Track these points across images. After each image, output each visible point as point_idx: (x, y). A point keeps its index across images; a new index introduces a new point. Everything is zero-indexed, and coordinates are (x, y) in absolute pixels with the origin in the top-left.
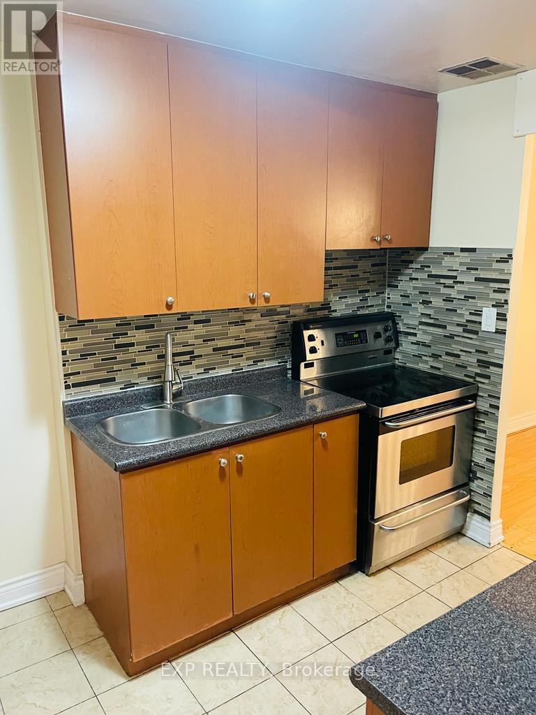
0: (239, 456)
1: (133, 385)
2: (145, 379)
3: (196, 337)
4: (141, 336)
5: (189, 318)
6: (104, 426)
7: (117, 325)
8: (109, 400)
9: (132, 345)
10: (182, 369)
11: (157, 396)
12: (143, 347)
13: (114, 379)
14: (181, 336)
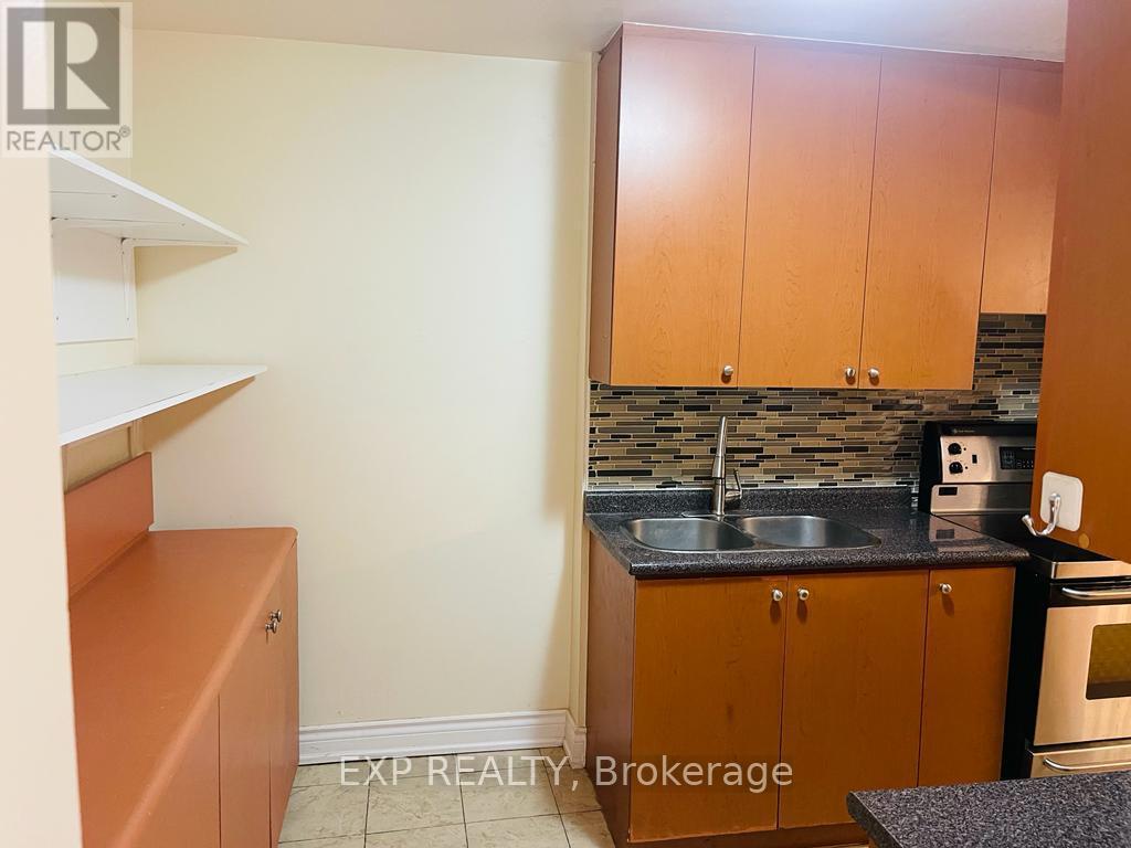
0: (802, 591)
1: (674, 484)
2: (691, 478)
3: (768, 430)
4: (689, 419)
5: (761, 402)
6: (631, 529)
7: (661, 402)
8: (640, 498)
9: (678, 430)
10: (742, 471)
11: (704, 504)
12: (693, 435)
13: (650, 473)
14: (745, 425)
